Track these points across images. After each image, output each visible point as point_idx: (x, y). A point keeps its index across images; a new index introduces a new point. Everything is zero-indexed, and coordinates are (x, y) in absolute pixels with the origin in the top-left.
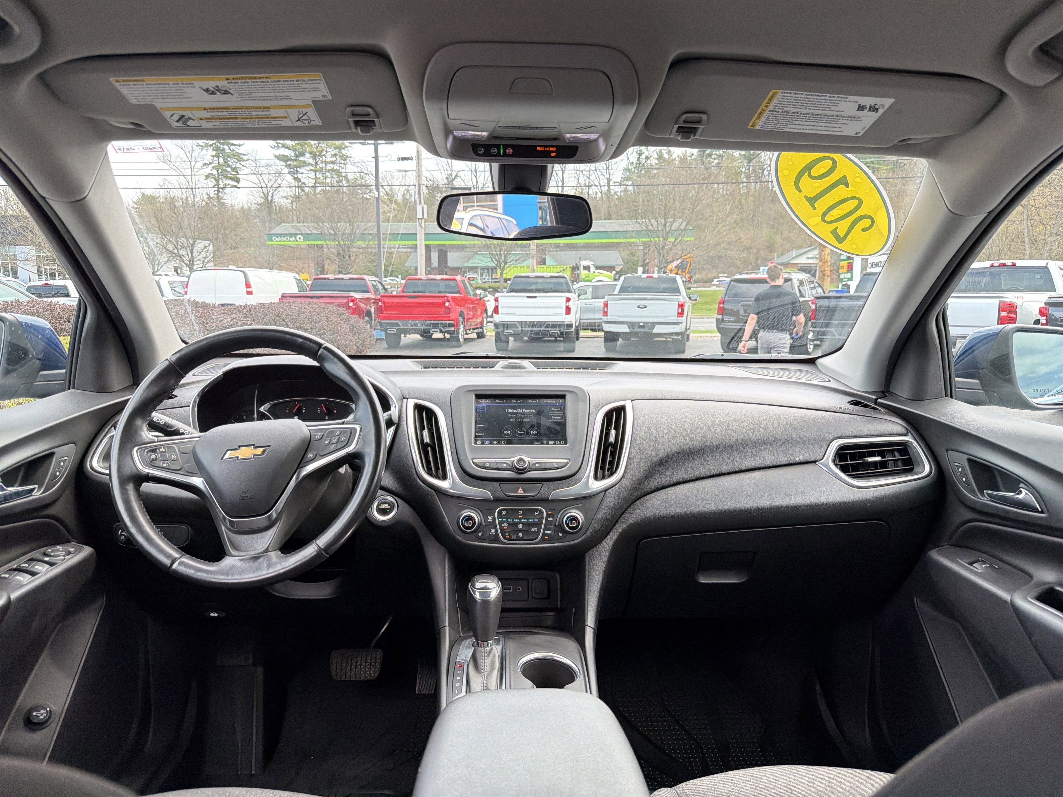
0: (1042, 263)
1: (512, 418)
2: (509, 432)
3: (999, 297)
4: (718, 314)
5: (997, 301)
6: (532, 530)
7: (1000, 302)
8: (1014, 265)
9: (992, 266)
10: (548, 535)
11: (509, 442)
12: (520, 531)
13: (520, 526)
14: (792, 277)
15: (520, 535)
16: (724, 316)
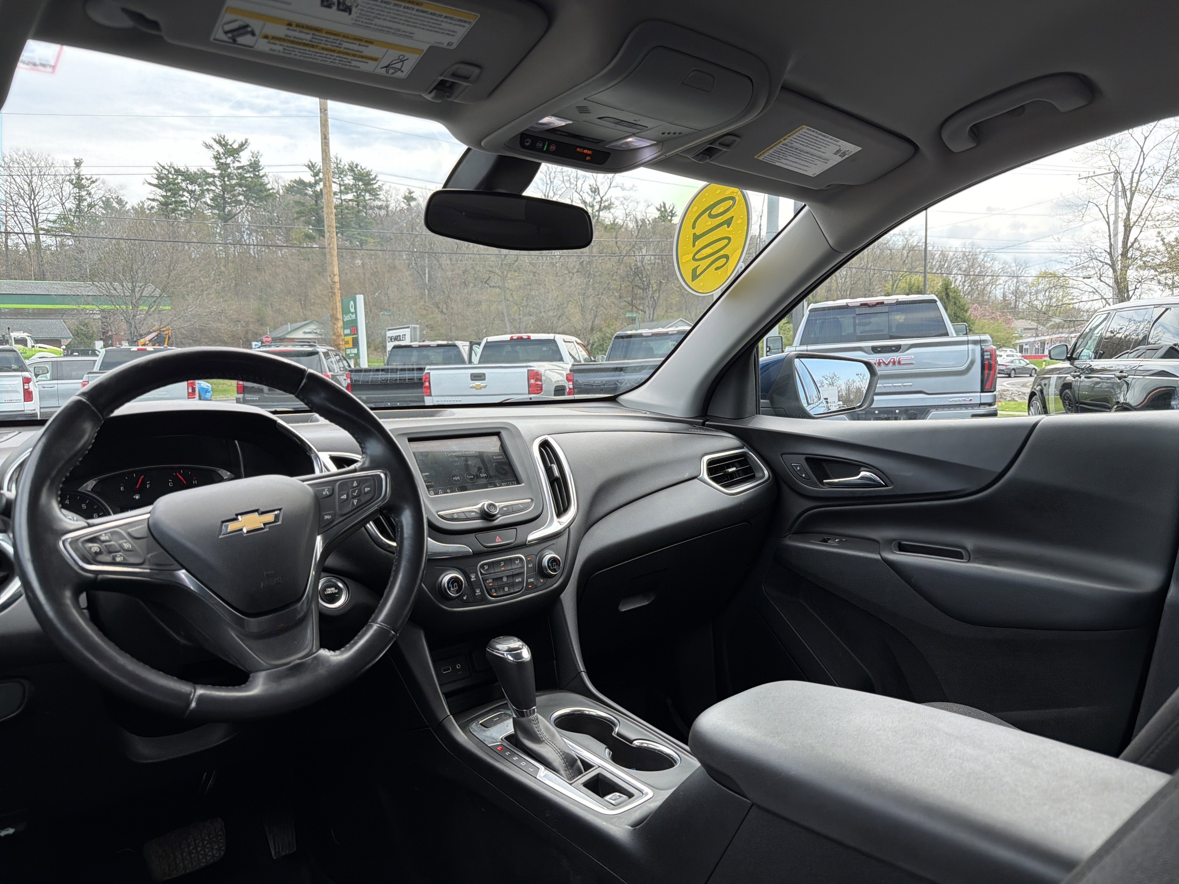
0: (550, 336)
1: (456, 462)
2: (458, 478)
3: (527, 367)
4: (238, 393)
5: (525, 370)
6: (517, 581)
7: (528, 370)
8: (529, 338)
9: (512, 339)
10: (532, 583)
11: (463, 489)
12: (507, 584)
13: (505, 579)
14: (318, 350)
15: (506, 589)
16: (246, 395)
